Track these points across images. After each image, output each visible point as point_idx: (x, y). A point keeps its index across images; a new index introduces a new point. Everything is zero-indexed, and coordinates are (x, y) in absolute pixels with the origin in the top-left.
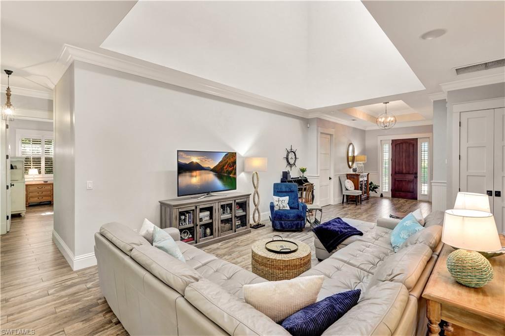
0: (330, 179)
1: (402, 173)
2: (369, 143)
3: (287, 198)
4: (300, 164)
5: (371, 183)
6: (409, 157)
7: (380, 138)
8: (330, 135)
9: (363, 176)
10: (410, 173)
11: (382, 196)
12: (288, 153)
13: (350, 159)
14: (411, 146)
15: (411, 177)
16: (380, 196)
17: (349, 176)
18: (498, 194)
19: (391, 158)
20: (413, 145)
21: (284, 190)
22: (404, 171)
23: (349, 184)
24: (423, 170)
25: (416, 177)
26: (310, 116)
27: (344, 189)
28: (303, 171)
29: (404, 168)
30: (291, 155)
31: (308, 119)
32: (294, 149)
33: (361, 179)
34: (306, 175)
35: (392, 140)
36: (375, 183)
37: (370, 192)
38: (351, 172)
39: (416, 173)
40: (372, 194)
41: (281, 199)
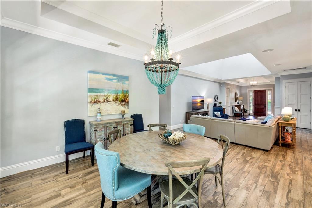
0: (229, 107)
1: (259, 105)
2: (243, 91)
3: (219, 113)
4: (219, 101)
5: (245, 109)
6: (262, 98)
7: (248, 90)
8: (229, 89)
9: (242, 106)
10: (263, 104)
11: (249, 115)
12: (215, 96)
13: (236, 98)
14: (263, 93)
15: (263, 106)
16: (248, 115)
17: (236, 106)
18: (299, 111)
19: (253, 98)
20: (264, 93)
21: (218, 110)
22: (260, 104)
23: (236, 109)
24: (268, 103)
25: (265, 106)
26: (222, 82)
27: (234, 111)
28: (220, 103)
29: (260, 102)
30: (216, 97)
31: (221, 83)
32: (217, 95)
33: (241, 107)
34: (221, 105)
35: (254, 91)
36: (246, 109)
37: (244, 113)
38: (237, 104)
39: (265, 105)
40: (245, 113)
41: (218, 113)
